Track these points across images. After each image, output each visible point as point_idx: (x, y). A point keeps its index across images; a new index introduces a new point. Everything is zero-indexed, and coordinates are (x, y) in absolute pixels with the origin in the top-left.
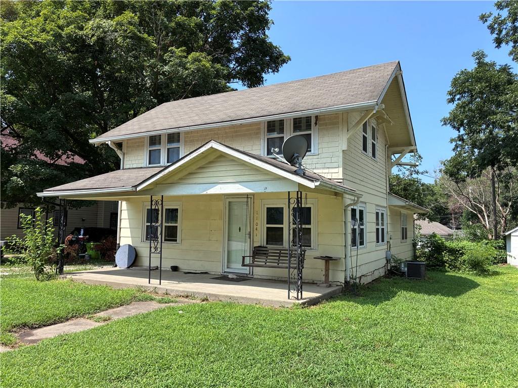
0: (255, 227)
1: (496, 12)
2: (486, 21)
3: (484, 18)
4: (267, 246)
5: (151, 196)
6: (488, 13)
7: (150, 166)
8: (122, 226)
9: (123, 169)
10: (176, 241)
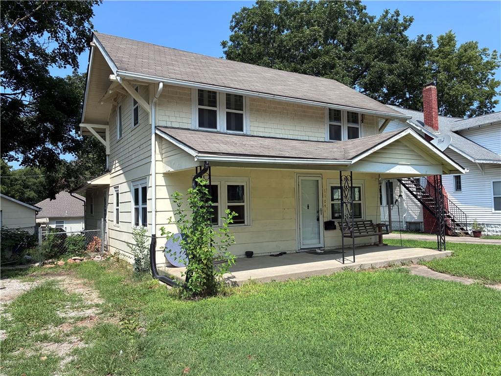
0: (324, 204)
4: (333, 220)
5: (341, 172)
7: (200, 128)
8: (157, 209)
9: (156, 126)
10: (243, 222)
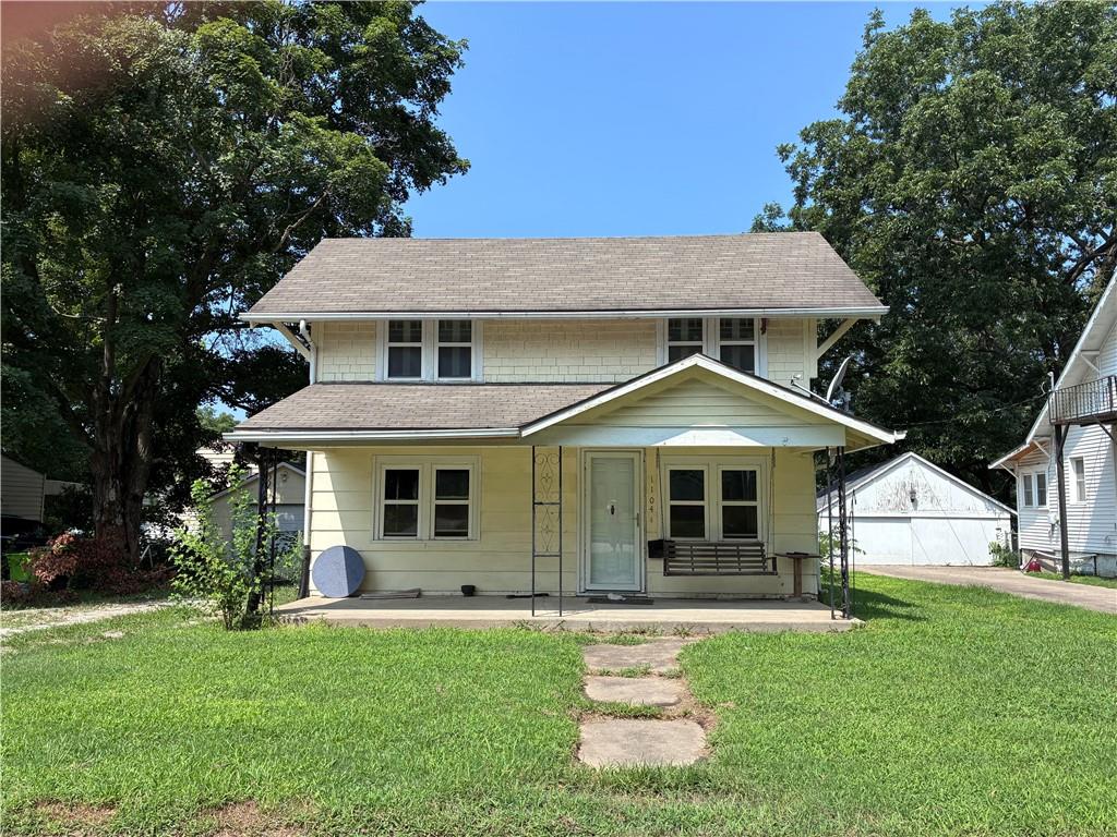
0: (649, 505)
1: (801, 146)
2: (787, 157)
3: (784, 152)
4: (673, 539)
5: (533, 448)
6: (790, 145)
7: (391, 379)
8: (314, 508)
9: (316, 383)
10: (466, 534)
